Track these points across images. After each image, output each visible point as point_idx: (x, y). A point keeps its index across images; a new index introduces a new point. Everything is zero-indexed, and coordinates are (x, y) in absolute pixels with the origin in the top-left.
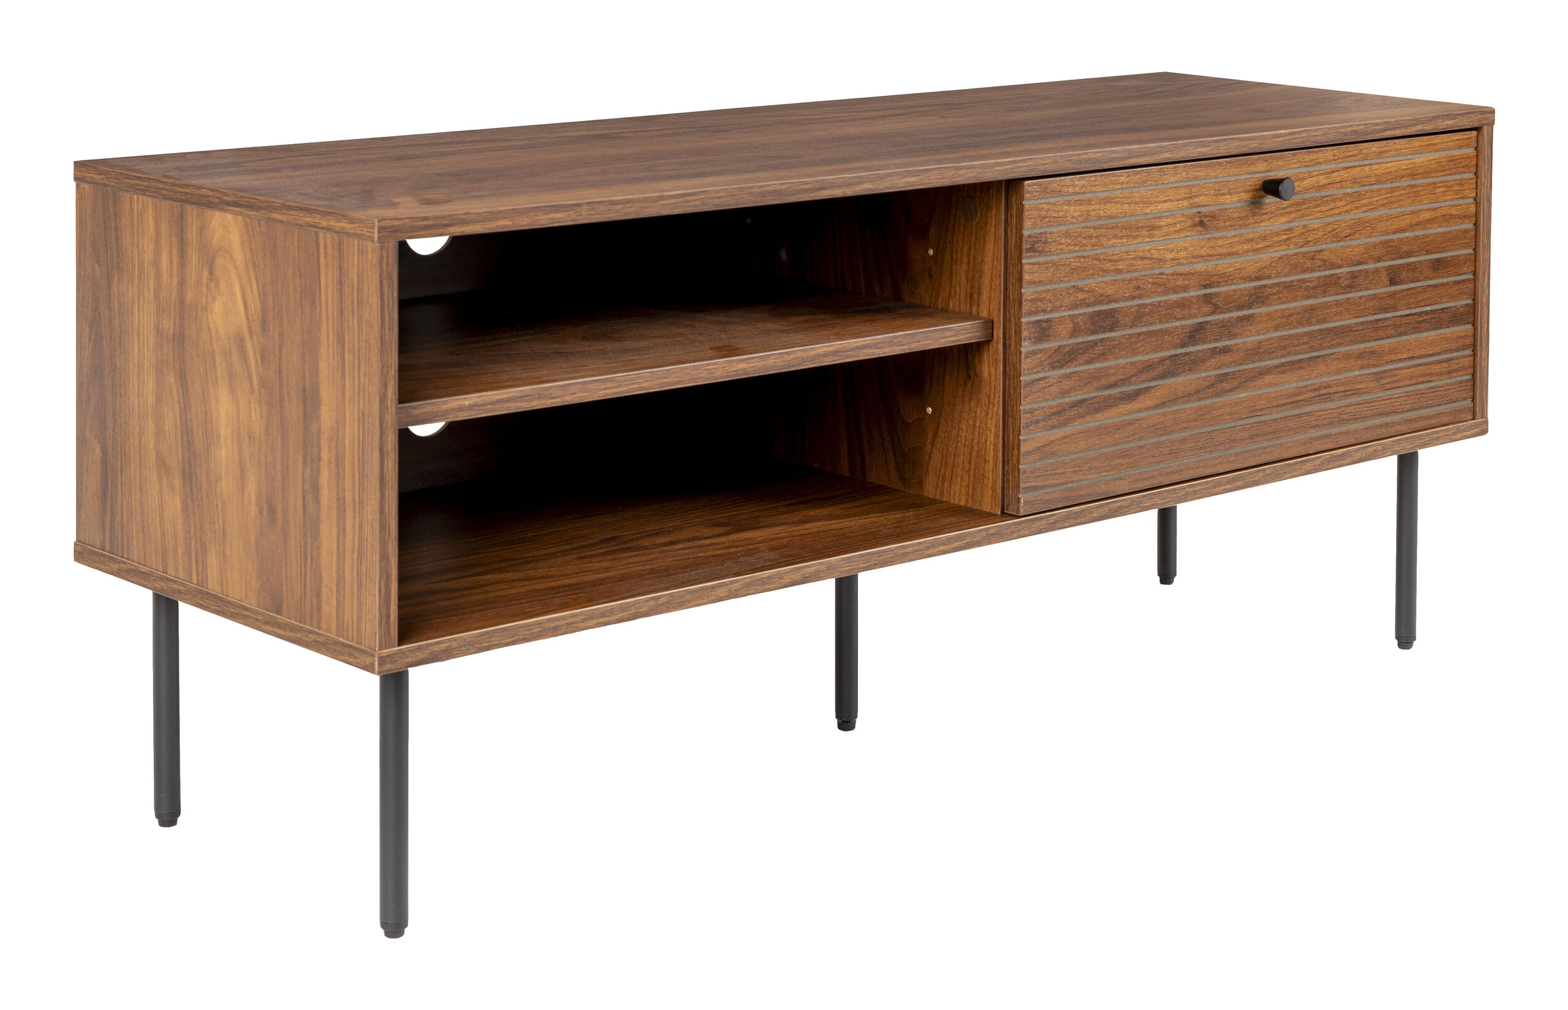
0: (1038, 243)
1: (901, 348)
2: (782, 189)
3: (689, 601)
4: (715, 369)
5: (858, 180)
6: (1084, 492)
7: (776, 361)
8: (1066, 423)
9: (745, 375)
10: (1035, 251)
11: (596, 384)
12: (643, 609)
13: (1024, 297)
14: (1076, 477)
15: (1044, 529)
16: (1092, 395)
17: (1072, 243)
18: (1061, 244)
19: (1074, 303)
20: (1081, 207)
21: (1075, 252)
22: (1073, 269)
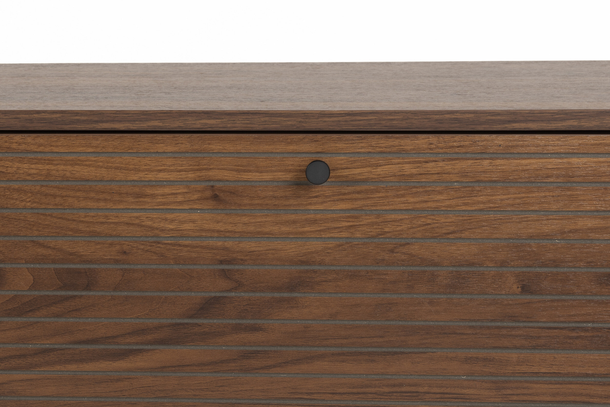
16: (64, 346)
17: (28, 200)
18: (13, 199)
19: (34, 257)
20: (39, 166)
21: (32, 208)
22: (30, 225)
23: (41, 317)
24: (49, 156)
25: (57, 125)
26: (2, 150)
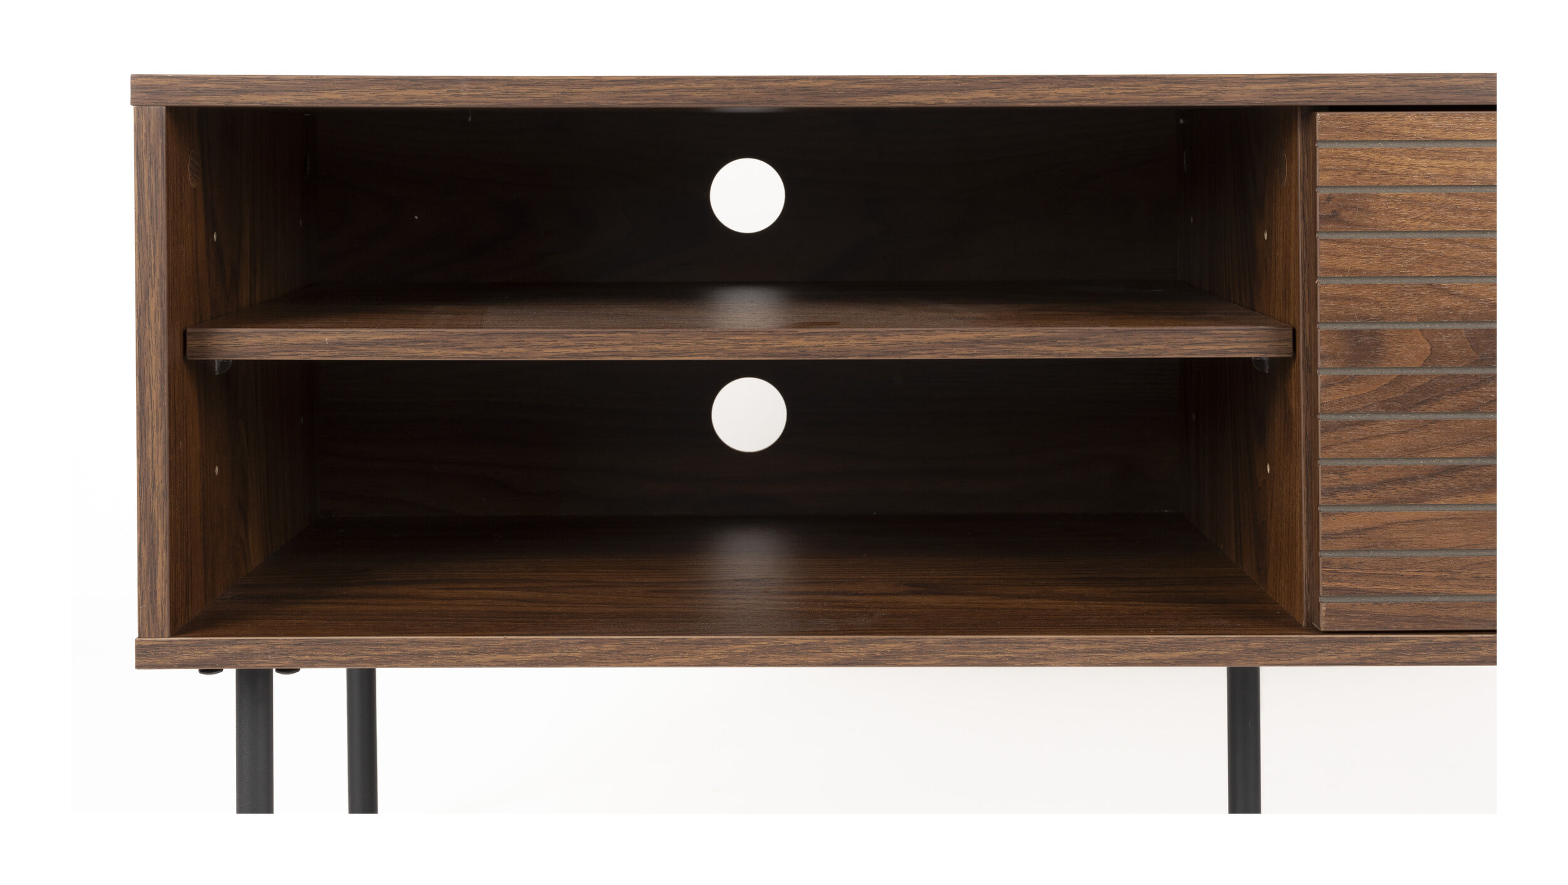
0: (1348, 210)
1: (1103, 350)
2: (819, 87)
3: (656, 656)
4: (750, 341)
5: (967, 83)
6: (1464, 613)
7: (861, 342)
8: (1419, 499)
9: (802, 355)
10: (1341, 221)
11: (540, 338)
12: (576, 655)
13: (1320, 291)
14: (1443, 588)
15: (1370, 658)
16: (1478, 462)
17: (1426, 217)
18: (1400, 216)
19: (1432, 311)
20: (1443, 162)
21: (1430, 232)
22: (1427, 258)
23: (1441, 413)
24: (1462, 147)
25: (1477, 96)
26: (1385, 137)
